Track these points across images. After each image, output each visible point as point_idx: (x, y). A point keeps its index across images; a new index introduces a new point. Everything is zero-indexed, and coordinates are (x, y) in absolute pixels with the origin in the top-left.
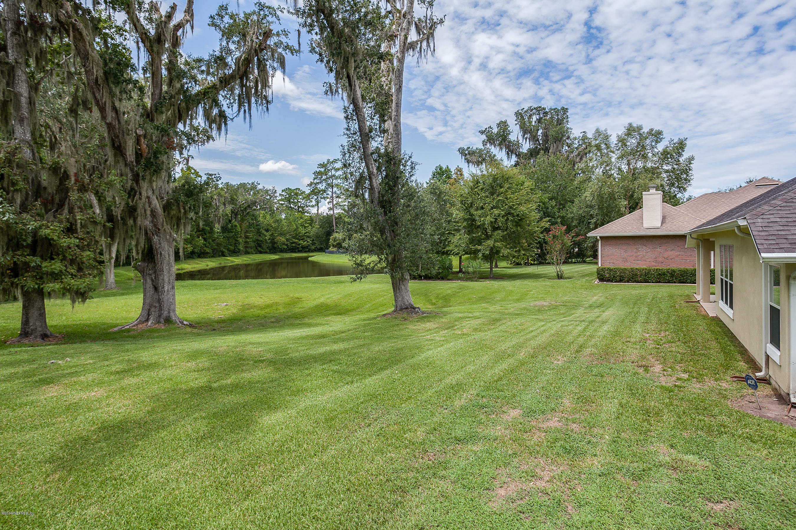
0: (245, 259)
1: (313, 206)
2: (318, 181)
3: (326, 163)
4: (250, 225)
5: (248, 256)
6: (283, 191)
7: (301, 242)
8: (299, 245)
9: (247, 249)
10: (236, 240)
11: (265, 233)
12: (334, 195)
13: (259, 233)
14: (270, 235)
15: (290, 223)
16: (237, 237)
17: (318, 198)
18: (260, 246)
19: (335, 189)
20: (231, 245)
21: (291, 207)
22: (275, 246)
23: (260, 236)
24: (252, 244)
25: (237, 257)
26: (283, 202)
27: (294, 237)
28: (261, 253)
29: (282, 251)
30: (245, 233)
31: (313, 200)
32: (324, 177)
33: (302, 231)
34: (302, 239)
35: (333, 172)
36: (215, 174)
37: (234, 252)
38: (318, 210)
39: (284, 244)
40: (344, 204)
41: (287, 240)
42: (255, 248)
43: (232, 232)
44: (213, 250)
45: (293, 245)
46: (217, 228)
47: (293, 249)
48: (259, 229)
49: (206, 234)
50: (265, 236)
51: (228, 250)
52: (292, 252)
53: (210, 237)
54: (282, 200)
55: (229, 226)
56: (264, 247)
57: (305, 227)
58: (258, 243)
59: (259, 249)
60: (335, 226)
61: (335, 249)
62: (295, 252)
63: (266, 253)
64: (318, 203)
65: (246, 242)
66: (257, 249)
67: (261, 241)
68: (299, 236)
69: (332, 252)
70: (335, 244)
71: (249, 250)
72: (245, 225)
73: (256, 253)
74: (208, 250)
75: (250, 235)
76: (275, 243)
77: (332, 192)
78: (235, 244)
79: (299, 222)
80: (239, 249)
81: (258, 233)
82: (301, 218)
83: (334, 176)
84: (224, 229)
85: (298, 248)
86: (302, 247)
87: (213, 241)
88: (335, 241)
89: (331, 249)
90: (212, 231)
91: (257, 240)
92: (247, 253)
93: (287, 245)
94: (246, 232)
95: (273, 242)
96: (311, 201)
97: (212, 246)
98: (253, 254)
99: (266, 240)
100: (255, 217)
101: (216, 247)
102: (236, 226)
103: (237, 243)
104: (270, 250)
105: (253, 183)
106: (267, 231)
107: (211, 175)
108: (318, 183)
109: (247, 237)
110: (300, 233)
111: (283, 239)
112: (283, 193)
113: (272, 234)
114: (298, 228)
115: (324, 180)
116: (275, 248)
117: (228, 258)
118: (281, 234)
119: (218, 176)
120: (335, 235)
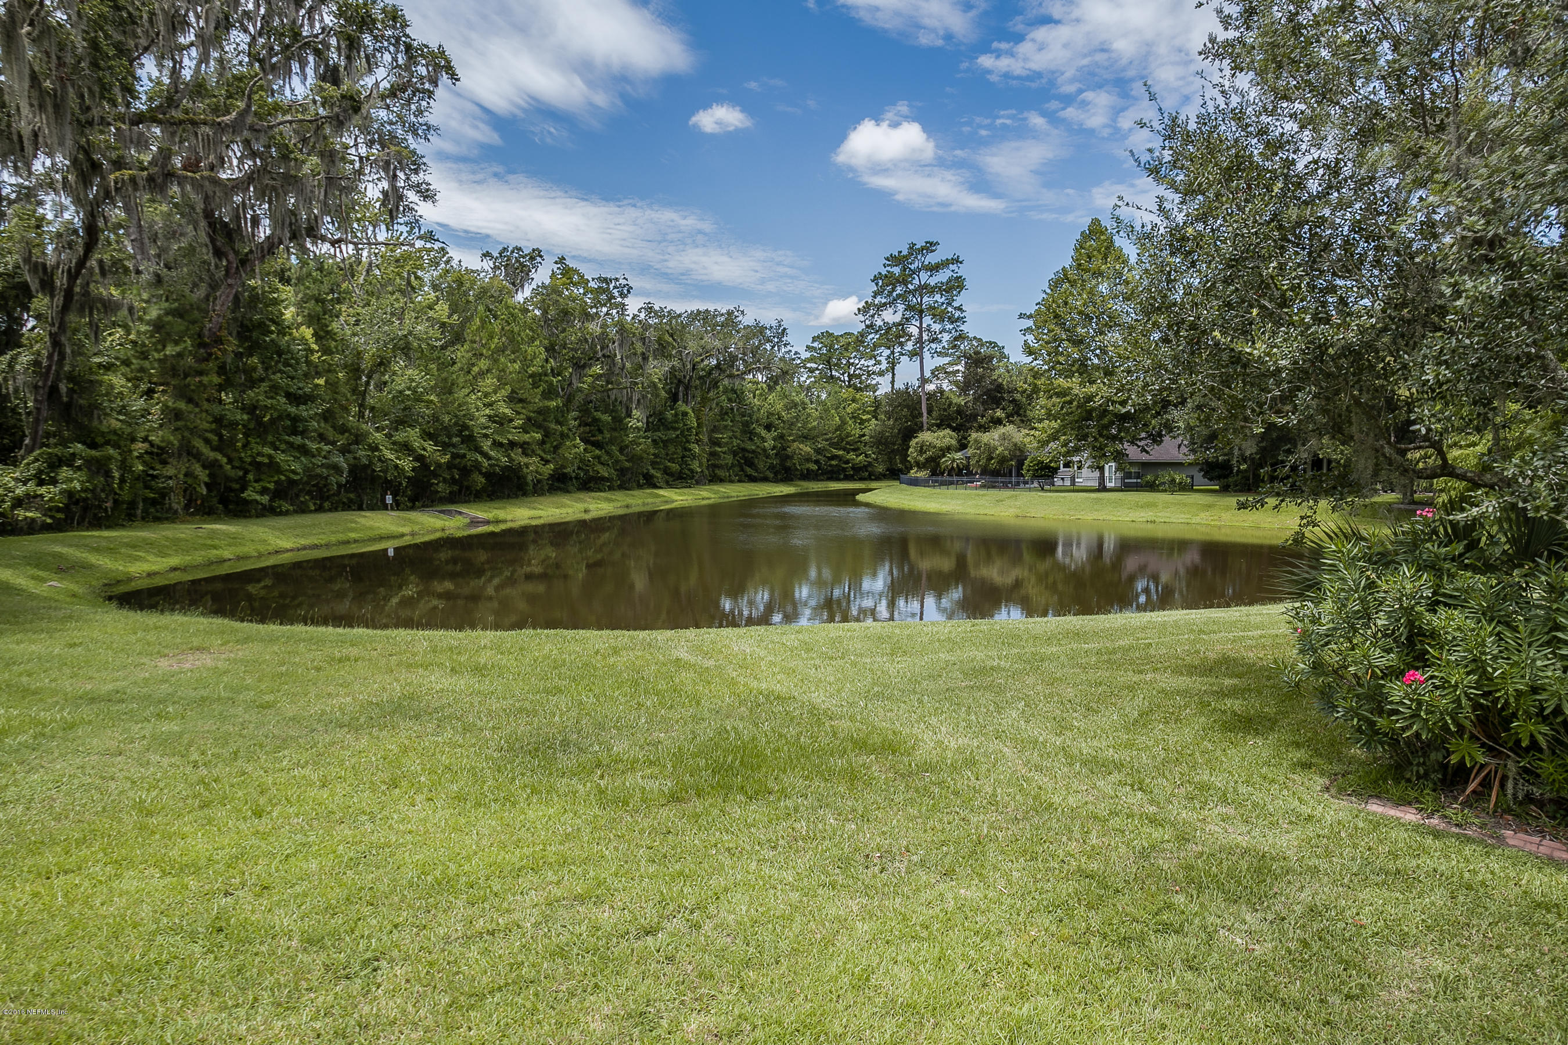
0: (705, 494)
1: (881, 374)
2: (884, 301)
3: (905, 252)
4: (724, 413)
5: (715, 487)
6: (814, 339)
7: (852, 456)
8: (847, 462)
9: (717, 471)
10: (686, 449)
11: (763, 433)
12: (925, 337)
13: (751, 435)
14: (774, 439)
15: (826, 410)
16: (688, 442)
17: (893, 353)
18: (750, 464)
19: (927, 320)
20: (672, 460)
21: (832, 377)
22: (788, 464)
23: (751, 439)
24: (729, 459)
25: (686, 490)
26: (814, 365)
27: (836, 445)
28: (752, 479)
29: (808, 476)
30: (713, 431)
31: (883, 359)
32: (899, 290)
33: (854, 430)
34: (854, 450)
35: (924, 276)
36: (617, 279)
37: (681, 478)
38: (893, 382)
39: (808, 460)
40: (956, 368)
41: (818, 451)
42: (737, 469)
43: (675, 429)
44: (622, 472)
45: (833, 463)
46: (637, 418)
47: (832, 472)
48: (746, 424)
49: (601, 431)
50: (764, 440)
51: (666, 471)
52: (831, 479)
53: (612, 441)
54: (812, 360)
55: (669, 414)
56: (761, 466)
57: (862, 422)
58: (744, 458)
59: (749, 470)
60: (925, 414)
61: (922, 474)
62: (838, 480)
63: (765, 479)
64: (893, 364)
65: (713, 454)
66: (742, 470)
67: (753, 452)
68: (848, 443)
69: (915, 482)
70: (922, 459)
71: (721, 473)
72: (709, 414)
73: (740, 481)
74: (604, 472)
75: (724, 436)
76: (788, 457)
77: (920, 328)
78: (683, 457)
79: (849, 410)
80: (692, 471)
81: (744, 432)
82: (853, 401)
83: (926, 286)
84: (656, 422)
85: (844, 470)
86: (853, 468)
87: (621, 450)
88: (921, 452)
89: (913, 473)
90: (619, 424)
91: (744, 450)
92: (715, 479)
93: (817, 462)
94: (715, 429)
95: (782, 454)
96: (879, 363)
97: (617, 461)
98: (731, 481)
99: (765, 450)
100: (737, 395)
101: (627, 464)
102: (685, 414)
103: (687, 453)
104: (776, 474)
105: (730, 313)
106: (768, 427)
107: (606, 280)
108: (885, 304)
109: (715, 443)
110: (848, 435)
111: (806, 449)
112: (815, 345)
113: (782, 437)
114: (844, 422)
115: (899, 296)
116: (787, 470)
117: (661, 492)
118: (805, 438)
119: (624, 282)
120: (926, 436)
